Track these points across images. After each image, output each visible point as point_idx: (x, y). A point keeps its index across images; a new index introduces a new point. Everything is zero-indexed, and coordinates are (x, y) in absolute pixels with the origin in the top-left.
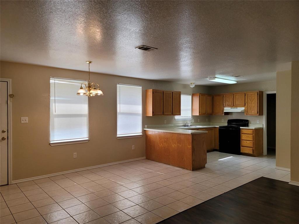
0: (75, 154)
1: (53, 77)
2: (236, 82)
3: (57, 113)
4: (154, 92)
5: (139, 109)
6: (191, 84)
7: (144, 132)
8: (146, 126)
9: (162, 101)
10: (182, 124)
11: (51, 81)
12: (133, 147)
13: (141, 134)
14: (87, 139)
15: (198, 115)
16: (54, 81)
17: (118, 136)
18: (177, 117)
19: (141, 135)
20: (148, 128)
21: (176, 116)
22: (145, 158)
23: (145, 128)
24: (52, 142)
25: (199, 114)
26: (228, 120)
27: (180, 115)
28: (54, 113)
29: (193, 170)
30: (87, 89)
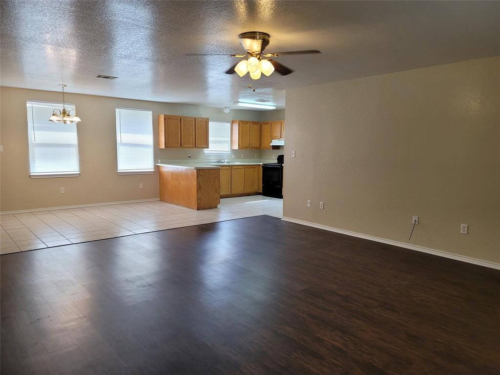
0: (62, 190)
1: (30, 100)
2: (275, 108)
3: (36, 142)
4: (166, 118)
5: (149, 139)
6: (226, 108)
7: (157, 168)
8: (159, 161)
9: (179, 129)
10: (215, 160)
11: (27, 105)
12: (141, 186)
13: (153, 170)
14: (78, 173)
15: (237, 149)
16: (31, 105)
17: (119, 171)
18: (206, 151)
19: (152, 172)
20: (161, 163)
21: (205, 149)
22: (159, 199)
23: (158, 163)
24: (32, 174)
25: (239, 148)
26: (279, 156)
27: (208, 148)
28: (34, 142)
29: (198, 209)
30: (62, 116)
